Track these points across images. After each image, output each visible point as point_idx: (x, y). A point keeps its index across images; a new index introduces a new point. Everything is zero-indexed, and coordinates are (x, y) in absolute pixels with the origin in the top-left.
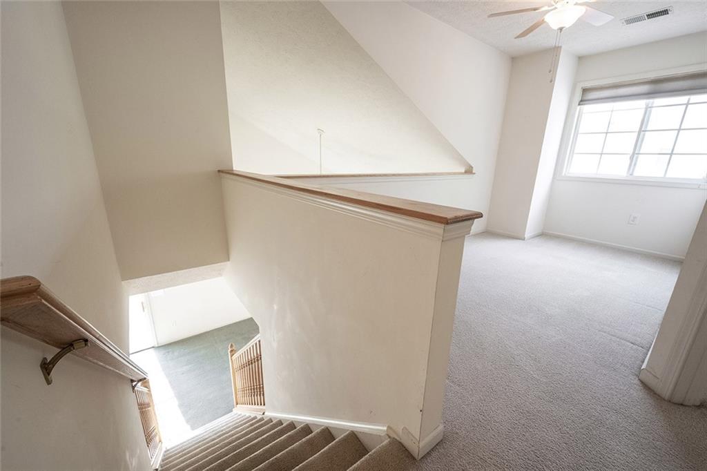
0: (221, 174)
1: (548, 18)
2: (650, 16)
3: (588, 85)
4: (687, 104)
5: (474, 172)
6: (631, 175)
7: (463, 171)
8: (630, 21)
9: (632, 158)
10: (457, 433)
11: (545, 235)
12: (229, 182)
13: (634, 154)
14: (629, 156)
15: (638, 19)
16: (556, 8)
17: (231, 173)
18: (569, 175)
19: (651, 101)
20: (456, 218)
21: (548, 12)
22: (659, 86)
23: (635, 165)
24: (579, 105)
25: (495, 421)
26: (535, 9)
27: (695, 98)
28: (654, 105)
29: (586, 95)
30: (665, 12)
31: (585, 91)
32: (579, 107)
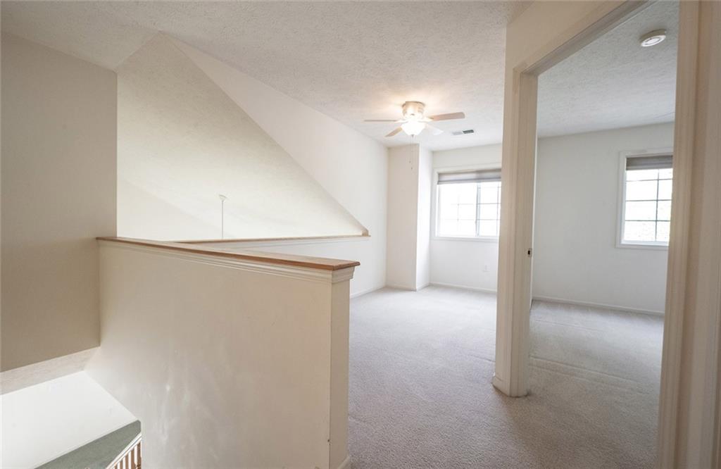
0: (100, 242)
1: (404, 127)
2: (465, 132)
3: (441, 171)
5: (369, 234)
6: (478, 234)
7: (361, 234)
8: (455, 134)
9: (476, 222)
10: (363, 462)
11: (431, 285)
12: (109, 250)
13: (477, 220)
14: (474, 221)
15: (459, 133)
17: (114, 240)
18: (440, 236)
19: (479, 184)
20: (340, 265)
21: (402, 123)
22: (481, 176)
23: (479, 227)
24: (438, 183)
25: (394, 443)
26: (395, 121)
28: (482, 187)
29: (441, 178)
30: (472, 131)
31: (440, 175)
32: (438, 186)
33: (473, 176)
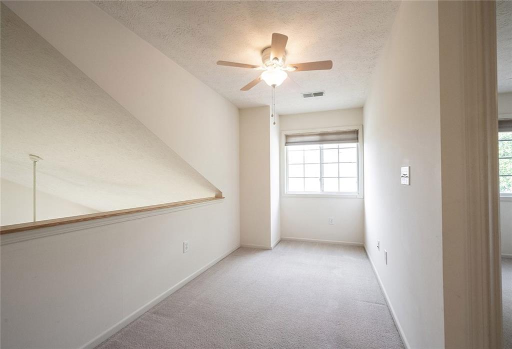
1: (263, 77)
2: (315, 95)
3: (288, 133)
4: (338, 148)
6: (323, 191)
7: (214, 196)
8: (306, 96)
9: (320, 180)
11: (282, 241)
13: (321, 177)
14: (319, 179)
15: (309, 95)
16: (267, 70)
18: (289, 193)
19: (322, 145)
21: (262, 71)
22: (324, 138)
23: (323, 184)
24: (286, 145)
26: (253, 67)
27: (342, 145)
28: (324, 148)
29: (288, 139)
30: (321, 94)
31: (287, 136)
32: (285, 147)
33: (317, 138)
